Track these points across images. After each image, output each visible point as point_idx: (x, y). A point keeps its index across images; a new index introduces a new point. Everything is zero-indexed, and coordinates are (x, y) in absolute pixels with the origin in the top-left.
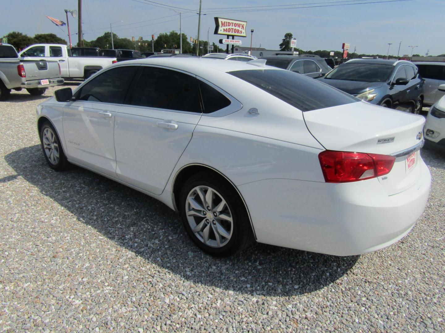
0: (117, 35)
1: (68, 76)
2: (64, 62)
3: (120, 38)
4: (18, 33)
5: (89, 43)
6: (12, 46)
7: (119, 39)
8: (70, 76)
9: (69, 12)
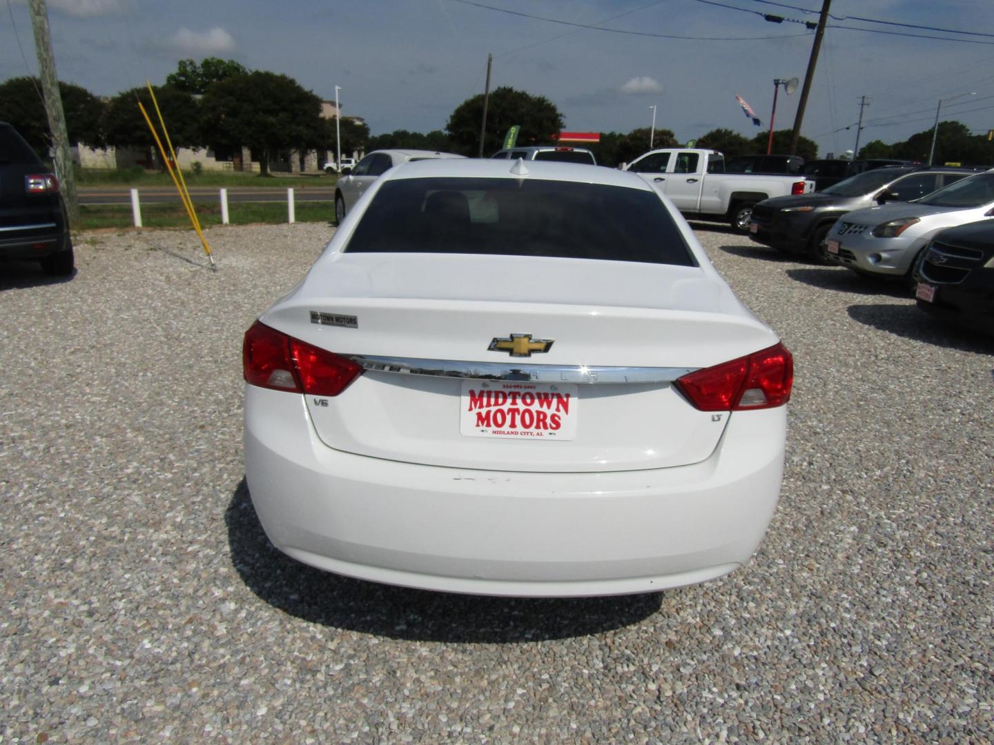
0: (967, 127)
1: (697, 211)
2: (696, 183)
3: (975, 134)
4: (726, 130)
5: (887, 147)
6: (590, 153)
7: (971, 138)
8: (702, 212)
9: (782, 83)
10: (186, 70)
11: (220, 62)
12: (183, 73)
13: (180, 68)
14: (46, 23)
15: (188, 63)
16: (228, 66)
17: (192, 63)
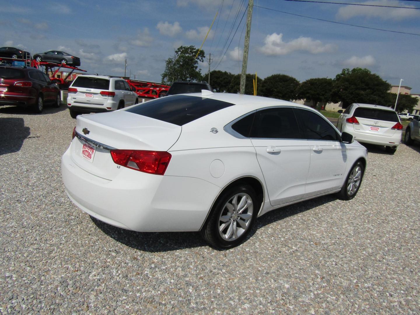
10: (345, 73)
11: (360, 69)
12: (343, 74)
13: (342, 72)
14: (247, 55)
15: (346, 70)
16: (363, 71)
17: (348, 70)
